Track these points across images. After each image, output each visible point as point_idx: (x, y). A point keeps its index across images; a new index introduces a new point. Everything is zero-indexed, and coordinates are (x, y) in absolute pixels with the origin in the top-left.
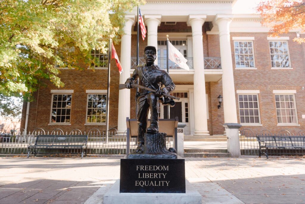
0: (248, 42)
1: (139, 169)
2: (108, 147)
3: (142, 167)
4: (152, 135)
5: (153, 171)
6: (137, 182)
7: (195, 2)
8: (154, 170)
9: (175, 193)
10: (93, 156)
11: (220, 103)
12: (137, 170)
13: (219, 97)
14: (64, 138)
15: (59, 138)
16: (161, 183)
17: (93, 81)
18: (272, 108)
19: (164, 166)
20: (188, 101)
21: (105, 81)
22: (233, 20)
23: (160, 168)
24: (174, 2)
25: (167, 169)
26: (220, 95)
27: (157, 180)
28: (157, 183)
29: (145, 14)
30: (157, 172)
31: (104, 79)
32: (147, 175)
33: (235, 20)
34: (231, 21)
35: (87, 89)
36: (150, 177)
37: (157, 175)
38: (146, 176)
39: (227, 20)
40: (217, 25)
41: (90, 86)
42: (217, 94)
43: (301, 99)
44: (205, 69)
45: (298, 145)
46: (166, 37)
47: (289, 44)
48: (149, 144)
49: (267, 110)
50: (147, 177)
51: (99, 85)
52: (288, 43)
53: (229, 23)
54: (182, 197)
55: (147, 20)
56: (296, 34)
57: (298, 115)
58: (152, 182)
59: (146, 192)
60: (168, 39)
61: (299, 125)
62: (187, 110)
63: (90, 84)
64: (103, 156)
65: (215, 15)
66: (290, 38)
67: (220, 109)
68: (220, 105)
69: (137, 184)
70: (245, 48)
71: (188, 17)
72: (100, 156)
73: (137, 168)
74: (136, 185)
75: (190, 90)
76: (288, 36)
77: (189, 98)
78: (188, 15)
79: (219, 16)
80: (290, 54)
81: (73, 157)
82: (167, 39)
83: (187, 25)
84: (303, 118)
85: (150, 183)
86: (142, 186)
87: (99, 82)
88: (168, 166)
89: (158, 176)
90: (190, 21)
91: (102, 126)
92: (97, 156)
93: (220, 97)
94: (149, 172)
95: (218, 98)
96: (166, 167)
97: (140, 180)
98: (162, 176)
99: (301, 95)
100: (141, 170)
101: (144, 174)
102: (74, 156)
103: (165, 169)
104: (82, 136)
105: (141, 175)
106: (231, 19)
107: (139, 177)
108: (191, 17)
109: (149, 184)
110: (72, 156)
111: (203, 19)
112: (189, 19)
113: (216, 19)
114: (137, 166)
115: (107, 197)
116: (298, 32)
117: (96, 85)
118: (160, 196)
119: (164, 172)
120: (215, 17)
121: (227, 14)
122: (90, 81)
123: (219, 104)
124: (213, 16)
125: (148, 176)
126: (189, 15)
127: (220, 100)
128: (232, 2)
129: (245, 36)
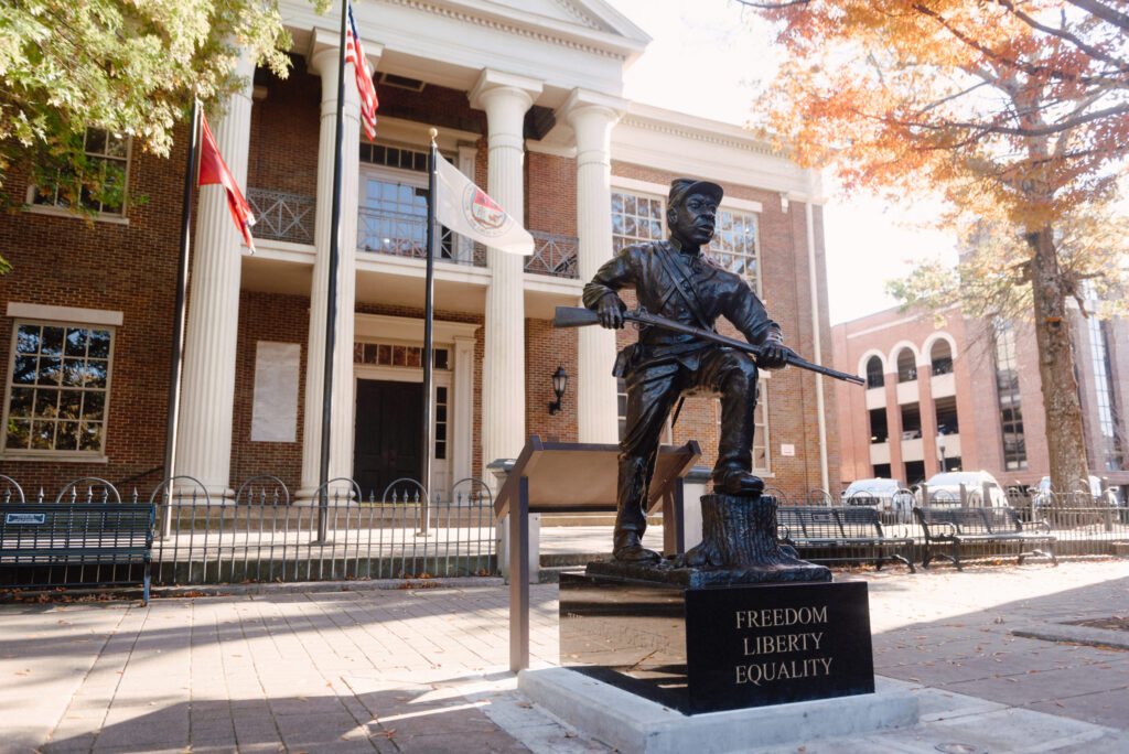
0: (638, 196)
1: (744, 624)
2: (230, 556)
3: (753, 615)
4: (752, 503)
5: (773, 626)
6: (741, 671)
7: (506, 28)
8: (787, 623)
9: (849, 694)
10: (180, 594)
11: (559, 393)
12: (739, 627)
13: (557, 375)
14: (39, 519)
15: (12, 518)
16: (810, 668)
17: (45, 267)
18: (706, 421)
19: (814, 609)
20: (450, 381)
21: (106, 273)
22: (622, 120)
23: (805, 616)
24: (433, 8)
25: (823, 619)
26: (560, 369)
27: (798, 656)
28: (800, 669)
29: (319, 28)
30: (797, 629)
31: (103, 263)
32: (768, 641)
33: (628, 121)
34: (618, 120)
35: (16, 297)
36: (779, 650)
37: (796, 640)
38: (766, 645)
39: (606, 114)
40: (571, 125)
41: (31, 285)
42: (549, 364)
43: (782, 398)
44: (526, 271)
45: (821, 535)
46: (430, 136)
47: (760, 227)
48: (745, 534)
49: (692, 427)
50: (769, 648)
51: (74, 286)
52: (759, 221)
53: (611, 125)
54: (871, 706)
55: (323, 53)
56: (780, 198)
57: (771, 445)
58: (783, 666)
59: (769, 703)
60: (435, 145)
61: (773, 475)
62: (441, 414)
63: (31, 278)
64: (224, 593)
65: (570, 88)
66: (764, 206)
67: (558, 414)
68: (559, 401)
69: (742, 678)
70: (629, 215)
71: (478, 75)
72: (213, 594)
73: (739, 619)
74: (738, 681)
75: (458, 342)
76: (759, 201)
77: (453, 370)
78: (480, 67)
79: (582, 97)
80: (762, 258)
81: (81, 600)
82: (431, 142)
83: (468, 103)
84: (783, 453)
85: (778, 668)
86: (756, 682)
87: (76, 273)
88: (824, 609)
89: (800, 643)
90: (483, 91)
91: (84, 464)
92: (197, 593)
93: (561, 373)
94: (772, 632)
95: (554, 377)
96: (819, 611)
97: (748, 661)
98: (811, 642)
99: (782, 385)
100: (750, 625)
101: (758, 639)
102: (86, 595)
103: (817, 619)
104: (120, 506)
105: (752, 646)
106: (617, 112)
107: (746, 653)
108: (491, 77)
109: (776, 676)
110: (76, 596)
111: (530, 92)
112: (483, 85)
113: (573, 103)
114: (738, 614)
115: (656, 734)
116: (785, 194)
117: (63, 285)
118: (815, 712)
119: (815, 627)
120: (567, 95)
121: (608, 95)
122: (33, 265)
123: (555, 399)
124: (564, 90)
125: (771, 644)
126: (484, 69)
127: (561, 385)
128: (624, 58)
129: (644, 178)
